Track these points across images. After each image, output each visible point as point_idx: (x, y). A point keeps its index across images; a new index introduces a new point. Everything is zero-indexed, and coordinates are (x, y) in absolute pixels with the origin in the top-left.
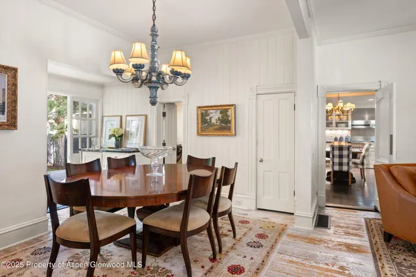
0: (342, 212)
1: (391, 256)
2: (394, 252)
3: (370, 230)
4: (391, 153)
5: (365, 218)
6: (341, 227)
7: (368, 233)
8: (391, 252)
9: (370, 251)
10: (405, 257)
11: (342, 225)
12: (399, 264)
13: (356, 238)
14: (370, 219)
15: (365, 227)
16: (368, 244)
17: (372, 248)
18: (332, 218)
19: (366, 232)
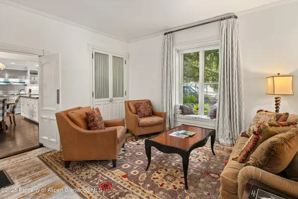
0: (12, 160)
1: (78, 177)
2: (77, 172)
3: (49, 164)
4: (58, 103)
5: (38, 156)
6: (25, 175)
7: (51, 168)
8: (76, 173)
9: (63, 183)
10: (86, 173)
11: (23, 173)
12: (87, 180)
13: (44, 178)
14: (42, 155)
15: (44, 164)
16: (57, 178)
17: (63, 179)
18: (7, 171)
19: (47, 168)
